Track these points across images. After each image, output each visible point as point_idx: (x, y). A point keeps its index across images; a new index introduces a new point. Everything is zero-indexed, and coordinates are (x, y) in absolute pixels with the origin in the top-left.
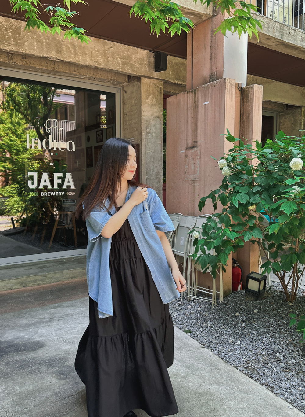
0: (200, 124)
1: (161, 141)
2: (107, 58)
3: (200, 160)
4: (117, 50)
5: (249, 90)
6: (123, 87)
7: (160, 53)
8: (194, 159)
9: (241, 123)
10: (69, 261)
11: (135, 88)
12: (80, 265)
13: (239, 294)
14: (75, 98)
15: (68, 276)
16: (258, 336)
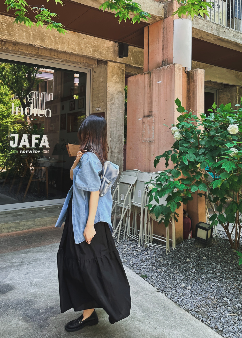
0: (155, 99)
1: (123, 110)
2: (81, 47)
3: (155, 127)
4: (89, 41)
5: (193, 73)
6: (93, 69)
7: (123, 44)
8: (150, 126)
9: (188, 98)
10: (40, 210)
11: (103, 69)
12: (50, 214)
13: (189, 242)
14: (54, 75)
15: (39, 223)
16: (207, 281)
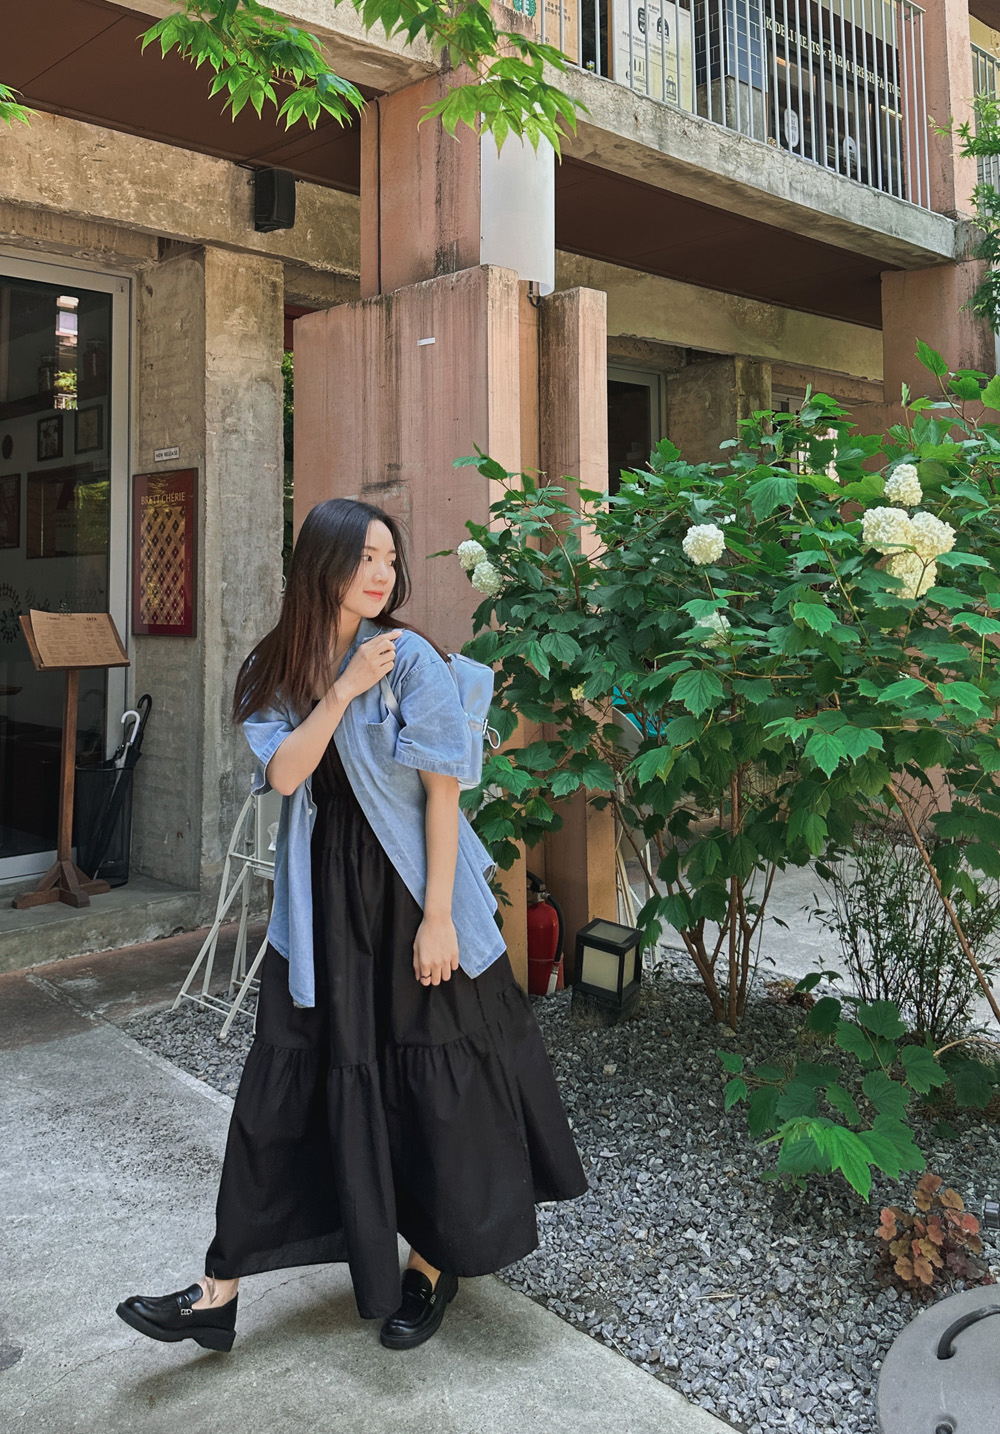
0: (410, 410)
1: (277, 459)
2: (85, 181)
4: (122, 156)
5: (563, 305)
6: (140, 275)
7: (272, 171)
9: (542, 409)
11: (184, 280)
13: (552, 1005)
16: (619, 1165)
